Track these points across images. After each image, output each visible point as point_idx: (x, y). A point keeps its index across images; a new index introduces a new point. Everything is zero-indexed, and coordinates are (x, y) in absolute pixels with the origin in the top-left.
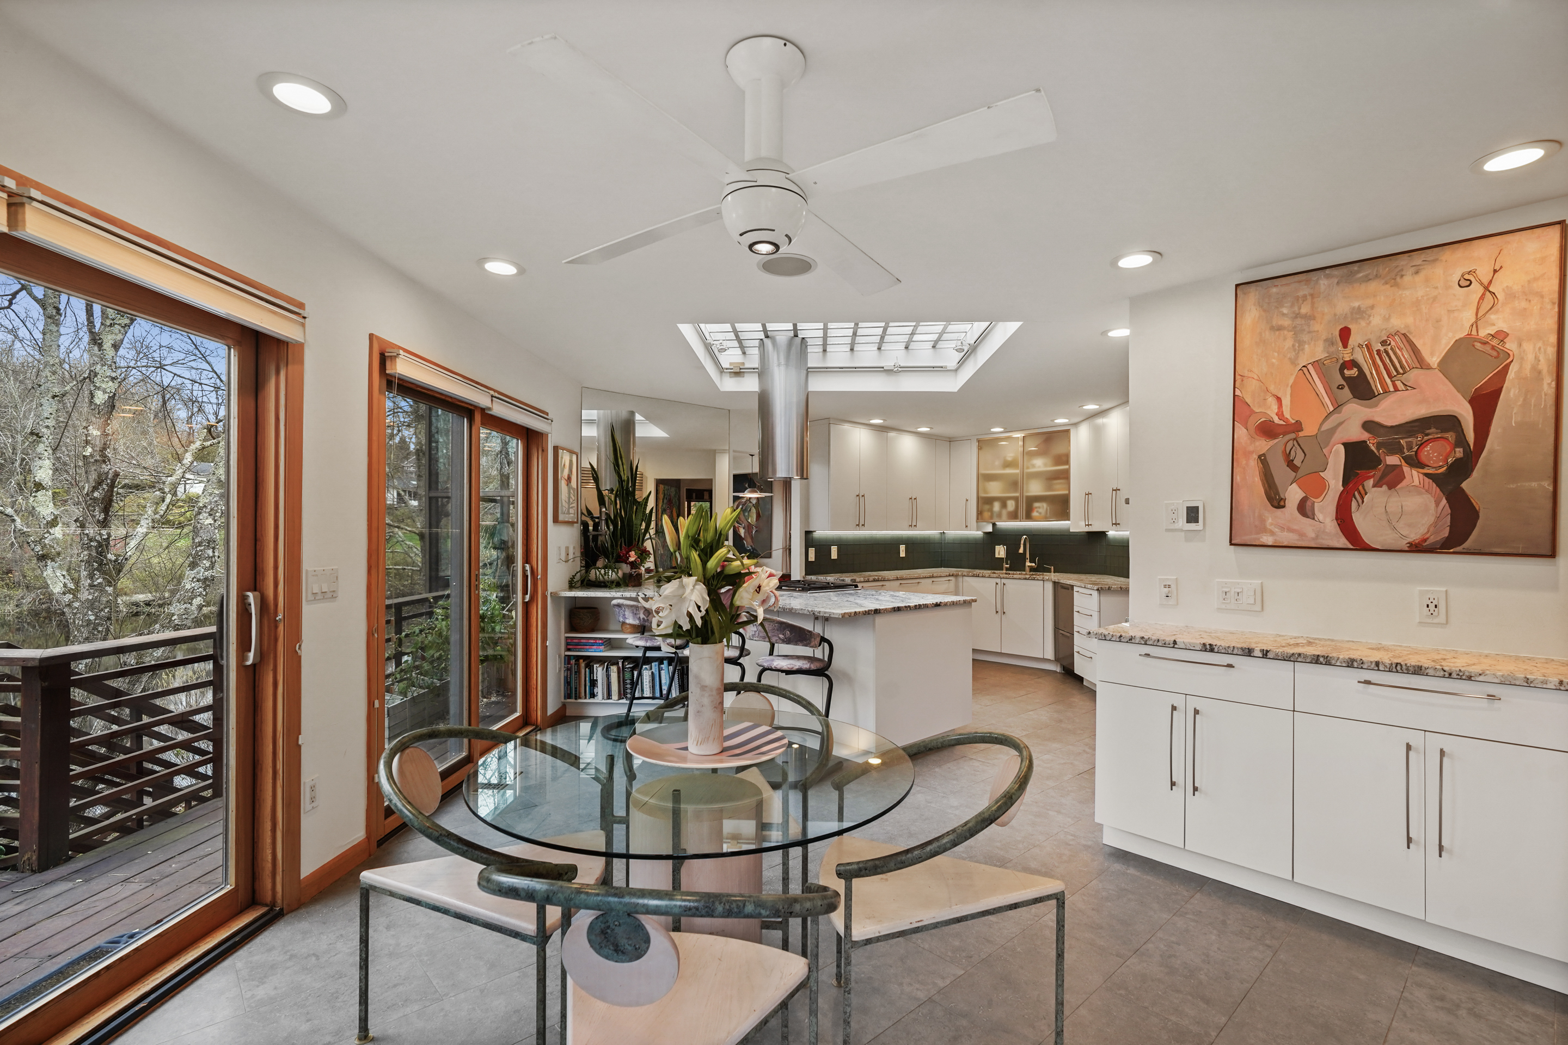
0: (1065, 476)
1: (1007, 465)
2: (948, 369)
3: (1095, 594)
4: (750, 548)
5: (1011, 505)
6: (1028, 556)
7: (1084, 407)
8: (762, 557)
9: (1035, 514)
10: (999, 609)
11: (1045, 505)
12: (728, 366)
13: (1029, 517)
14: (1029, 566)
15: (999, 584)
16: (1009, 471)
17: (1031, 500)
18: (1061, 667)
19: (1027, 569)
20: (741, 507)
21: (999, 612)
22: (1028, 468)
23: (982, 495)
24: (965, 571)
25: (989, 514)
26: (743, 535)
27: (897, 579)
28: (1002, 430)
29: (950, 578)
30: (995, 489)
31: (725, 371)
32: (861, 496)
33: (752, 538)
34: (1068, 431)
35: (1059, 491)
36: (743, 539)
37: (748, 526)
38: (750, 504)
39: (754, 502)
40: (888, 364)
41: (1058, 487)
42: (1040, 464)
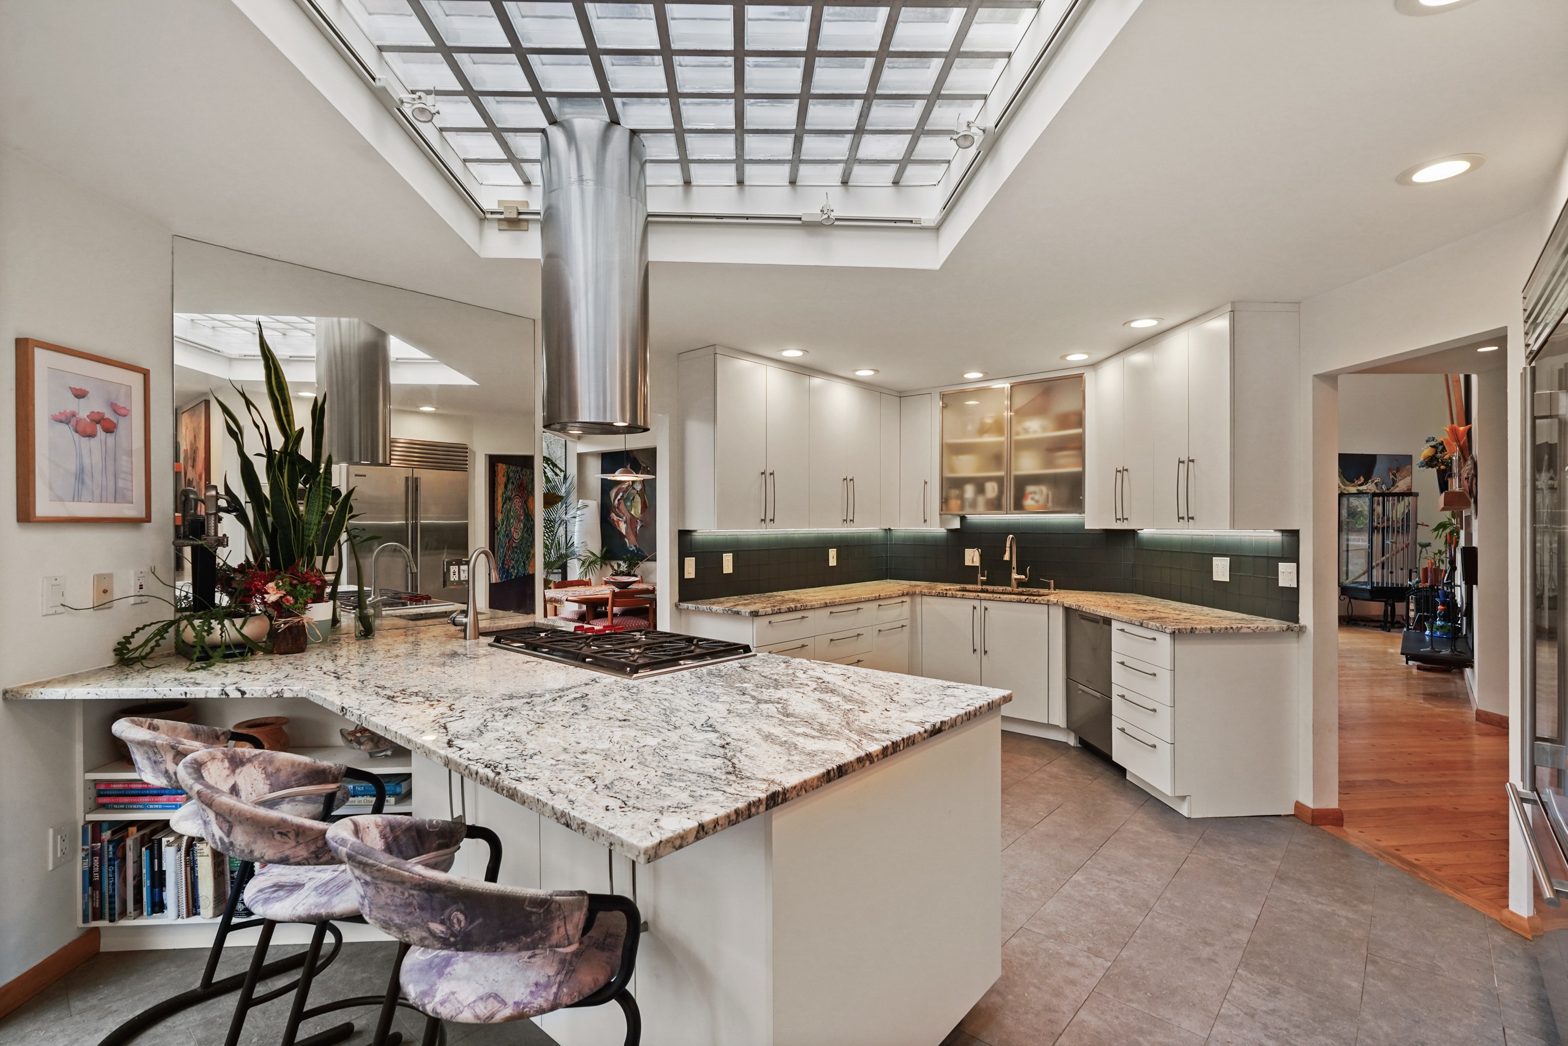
0: (1078, 445)
1: (982, 431)
2: (923, 224)
3: (1165, 640)
4: (634, 548)
5: (991, 489)
6: (1014, 564)
7: (1134, 325)
8: (649, 560)
9: (1028, 502)
10: (977, 647)
11: (1044, 489)
12: (495, 207)
13: (1019, 506)
14: (1016, 579)
15: (978, 608)
16: (988, 439)
17: (1022, 483)
18: (1075, 738)
19: (1014, 582)
20: (621, 494)
21: (978, 651)
22: (1018, 434)
23: (948, 474)
24: (922, 586)
25: (959, 502)
26: (624, 532)
27: (826, 605)
28: (980, 375)
29: (904, 599)
30: (966, 466)
31: (489, 216)
32: (768, 474)
33: (636, 535)
34: (1080, 376)
35: (1065, 465)
36: (625, 536)
37: (631, 520)
38: (634, 491)
39: (638, 487)
40: (810, 210)
41: (1062, 461)
42: (1035, 428)
